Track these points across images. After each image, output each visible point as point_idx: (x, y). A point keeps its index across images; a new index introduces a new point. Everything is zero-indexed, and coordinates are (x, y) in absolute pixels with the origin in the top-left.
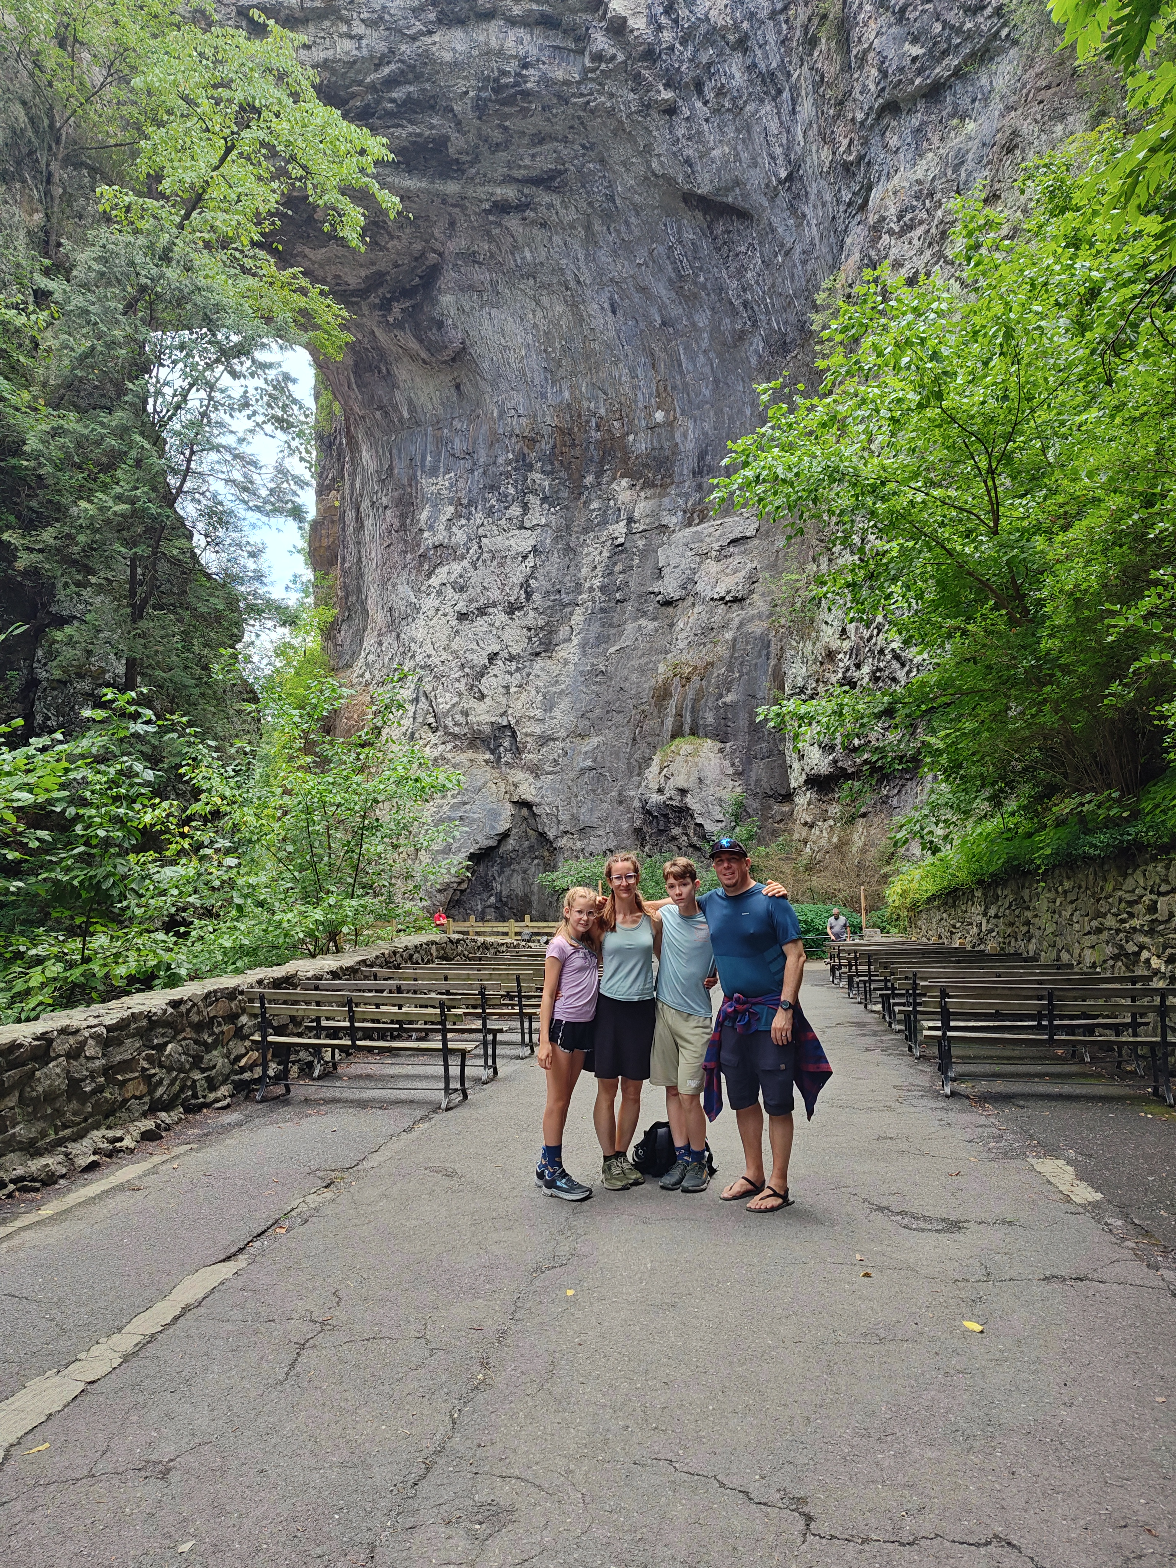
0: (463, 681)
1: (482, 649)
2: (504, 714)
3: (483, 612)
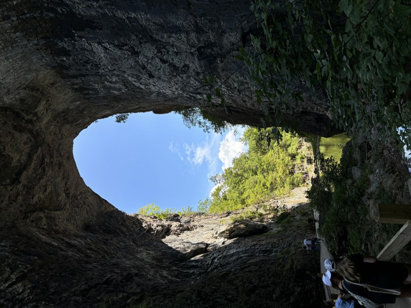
0: (181, 75)
1: (161, 67)
2: (192, 54)
3: (144, 67)
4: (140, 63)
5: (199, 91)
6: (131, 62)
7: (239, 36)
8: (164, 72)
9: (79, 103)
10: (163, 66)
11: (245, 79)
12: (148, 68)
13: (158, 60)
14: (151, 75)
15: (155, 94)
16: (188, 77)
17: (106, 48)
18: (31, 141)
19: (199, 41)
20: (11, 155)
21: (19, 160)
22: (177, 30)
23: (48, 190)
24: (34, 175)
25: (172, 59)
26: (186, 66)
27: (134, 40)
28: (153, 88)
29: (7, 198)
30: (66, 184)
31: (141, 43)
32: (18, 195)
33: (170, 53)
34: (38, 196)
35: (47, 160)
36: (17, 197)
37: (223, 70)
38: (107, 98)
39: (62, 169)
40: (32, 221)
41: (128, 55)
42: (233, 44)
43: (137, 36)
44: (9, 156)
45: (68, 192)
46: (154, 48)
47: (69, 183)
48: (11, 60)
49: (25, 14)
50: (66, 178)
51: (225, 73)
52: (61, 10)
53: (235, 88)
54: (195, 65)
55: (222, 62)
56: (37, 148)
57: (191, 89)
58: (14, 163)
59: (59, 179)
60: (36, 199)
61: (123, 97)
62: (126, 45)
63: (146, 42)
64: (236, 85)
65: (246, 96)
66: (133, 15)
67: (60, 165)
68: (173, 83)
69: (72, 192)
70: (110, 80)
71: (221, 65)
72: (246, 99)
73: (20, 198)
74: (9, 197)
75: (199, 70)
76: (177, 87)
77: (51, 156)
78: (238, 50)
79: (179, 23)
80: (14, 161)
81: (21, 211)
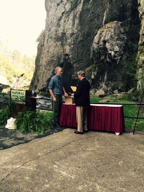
0: (56, 22)
3: (61, 2)
7: (68, 53)
8: (59, 13)
10: (61, 13)
12: (61, 4)
13: (63, 11)
14: (58, 5)
15: (51, 5)
16: (56, 26)
19: (68, 34)
25: (63, 19)
26: (60, 25)
28: (53, 4)
31: (71, 2)
33: (66, 18)
37: (56, 44)
42: (65, 50)
43: (74, 1)
46: (69, 10)
53: (49, 50)
54: (60, 31)
55: (60, 44)
63: (71, 5)
64: (50, 50)
66: (82, 2)
68: (54, 17)
72: (45, 55)
75: (58, 32)
76: (52, 19)
78: (63, 52)
79: (75, 25)
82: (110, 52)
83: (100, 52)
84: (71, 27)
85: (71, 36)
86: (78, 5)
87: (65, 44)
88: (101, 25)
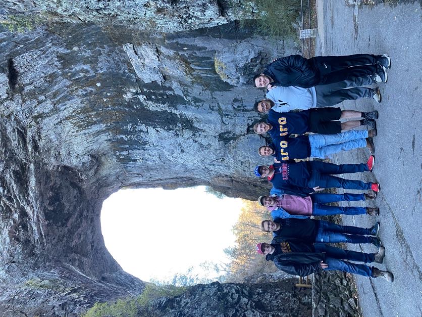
0: (205, 151)
1: (192, 144)
2: (215, 137)
3: (180, 145)
4: (178, 142)
5: (213, 163)
6: (172, 141)
7: (246, 128)
8: (194, 148)
9: (118, 170)
10: (194, 144)
11: (247, 154)
12: (183, 145)
13: (191, 140)
14: (182, 151)
15: (179, 165)
16: (209, 152)
17: (158, 131)
18: (78, 196)
19: (222, 129)
20: (65, 203)
21: (69, 209)
22: (210, 122)
23: (82, 239)
24: (75, 223)
25: (201, 140)
26: (209, 144)
27: (179, 127)
28: (180, 161)
29: (57, 237)
30: (93, 237)
32: (64, 236)
33: (201, 136)
34: (75, 241)
35: (85, 213)
36: (63, 237)
38: (141, 168)
39: (92, 224)
40: (70, 260)
41: (172, 136)
42: (241, 132)
43: (182, 124)
44: (64, 204)
45: (93, 244)
46: (191, 132)
47: (94, 237)
48: (87, 135)
49: (109, 107)
50: (93, 232)
51: (234, 149)
52: (137, 107)
53: (239, 161)
54: (216, 144)
55: (233, 143)
56: (81, 202)
57: (209, 161)
58: (66, 211)
59: (89, 232)
60: (73, 244)
61: (153, 168)
62: (173, 130)
63: (187, 129)
64: (240, 158)
65: (246, 167)
66: (184, 112)
67: (92, 220)
68: (196, 157)
69: (95, 245)
70: (151, 153)
71: (232, 145)
72: (246, 169)
73: (65, 239)
74: (59, 236)
75: (218, 147)
76: (199, 159)
77: (88, 211)
78: (244, 136)
79: (211, 119)
80: (66, 209)
81: (64, 250)
82: (250, 60)
83: (248, 75)
84: (213, 126)
85: (225, 124)
86: (187, 119)
87: (234, 134)
88: (216, 79)
